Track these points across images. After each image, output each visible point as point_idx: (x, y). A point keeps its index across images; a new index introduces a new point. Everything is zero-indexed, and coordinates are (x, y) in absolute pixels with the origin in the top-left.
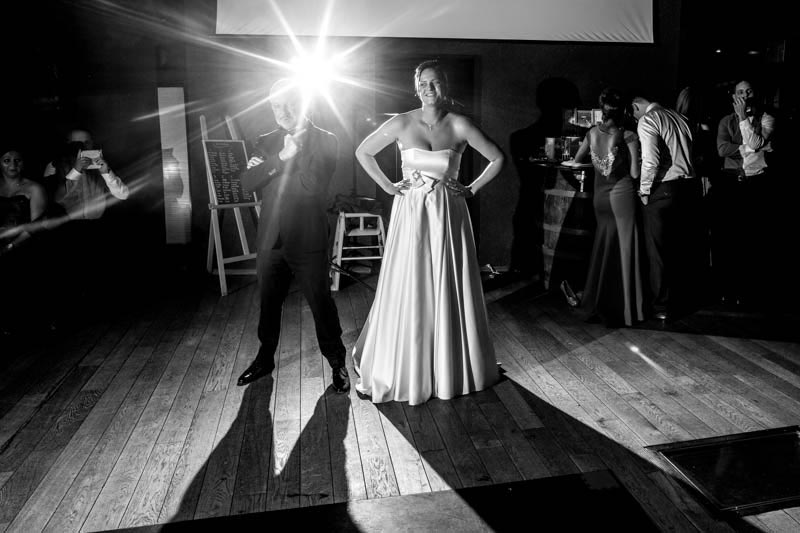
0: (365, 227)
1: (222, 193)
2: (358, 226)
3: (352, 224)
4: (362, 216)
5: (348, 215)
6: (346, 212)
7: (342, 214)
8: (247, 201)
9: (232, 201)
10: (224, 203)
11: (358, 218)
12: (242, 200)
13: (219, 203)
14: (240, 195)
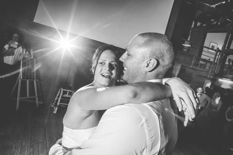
0: (69, 94)
1: (24, 75)
2: (66, 94)
3: (65, 93)
4: (68, 91)
5: (64, 90)
6: (64, 89)
7: (62, 89)
8: (32, 79)
9: (27, 78)
10: (24, 78)
11: (67, 91)
12: (30, 78)
13: (23, 78)
14: (30, 76)
